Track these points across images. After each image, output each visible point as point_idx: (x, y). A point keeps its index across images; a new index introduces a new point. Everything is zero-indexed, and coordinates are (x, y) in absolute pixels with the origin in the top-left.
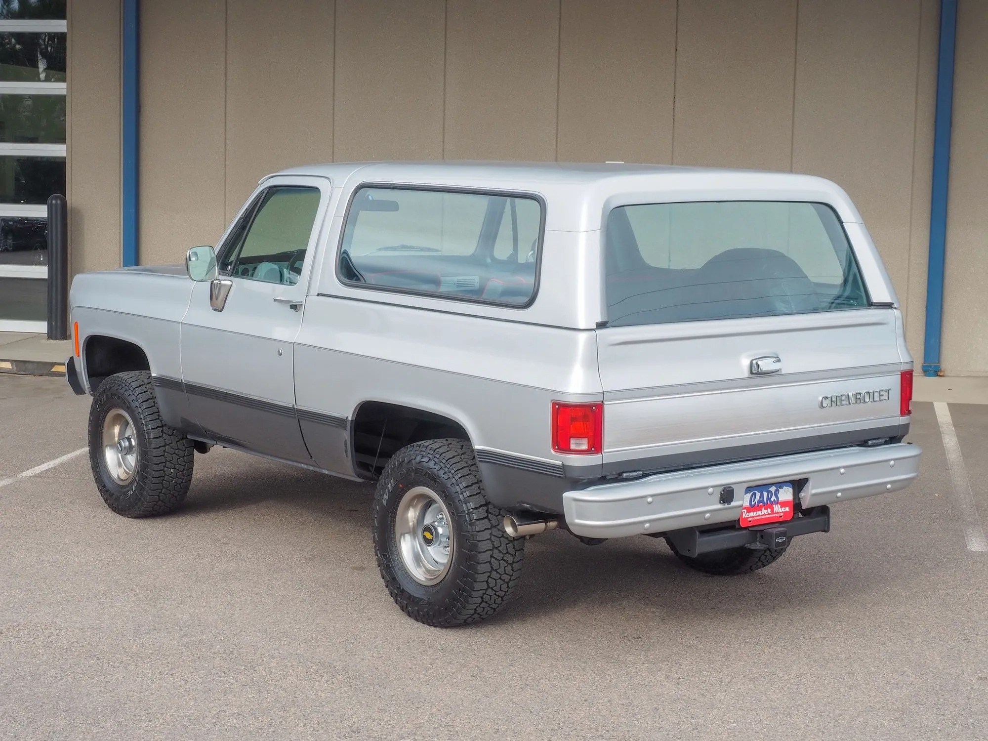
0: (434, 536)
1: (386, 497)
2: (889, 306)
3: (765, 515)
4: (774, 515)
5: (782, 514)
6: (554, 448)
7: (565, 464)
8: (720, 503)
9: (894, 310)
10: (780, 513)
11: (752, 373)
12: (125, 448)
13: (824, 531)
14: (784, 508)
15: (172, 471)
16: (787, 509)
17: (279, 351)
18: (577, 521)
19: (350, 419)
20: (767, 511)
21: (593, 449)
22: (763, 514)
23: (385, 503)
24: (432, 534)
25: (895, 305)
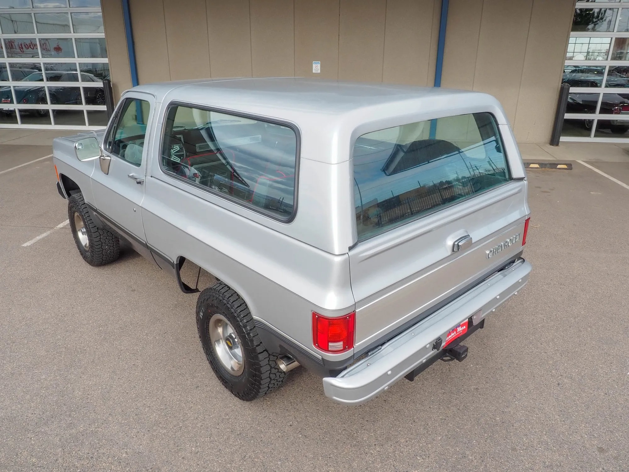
0: (233, 345)
1: (201, 314)
2: (521, 179)
3: (453, 336)
4: (458, 334)
5: (462, 331)
6: (314, 344)
7: (324, 358)
8: (433, 350)
9: (524, 181)
10: (461, 331)
11: (453, 251)
12: (84, 232)
13: (481, 328)
14: (463, 327)
15: (106, 247)
16: (465, 327)
17: (134, 209)
18: (335, 398)
19: (175, 263)
20: (453, 333)
21: (347, 347)
22: (452, 336)
23: (201, 317)
24: (231, 343)
25: (526, 179)
